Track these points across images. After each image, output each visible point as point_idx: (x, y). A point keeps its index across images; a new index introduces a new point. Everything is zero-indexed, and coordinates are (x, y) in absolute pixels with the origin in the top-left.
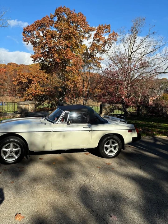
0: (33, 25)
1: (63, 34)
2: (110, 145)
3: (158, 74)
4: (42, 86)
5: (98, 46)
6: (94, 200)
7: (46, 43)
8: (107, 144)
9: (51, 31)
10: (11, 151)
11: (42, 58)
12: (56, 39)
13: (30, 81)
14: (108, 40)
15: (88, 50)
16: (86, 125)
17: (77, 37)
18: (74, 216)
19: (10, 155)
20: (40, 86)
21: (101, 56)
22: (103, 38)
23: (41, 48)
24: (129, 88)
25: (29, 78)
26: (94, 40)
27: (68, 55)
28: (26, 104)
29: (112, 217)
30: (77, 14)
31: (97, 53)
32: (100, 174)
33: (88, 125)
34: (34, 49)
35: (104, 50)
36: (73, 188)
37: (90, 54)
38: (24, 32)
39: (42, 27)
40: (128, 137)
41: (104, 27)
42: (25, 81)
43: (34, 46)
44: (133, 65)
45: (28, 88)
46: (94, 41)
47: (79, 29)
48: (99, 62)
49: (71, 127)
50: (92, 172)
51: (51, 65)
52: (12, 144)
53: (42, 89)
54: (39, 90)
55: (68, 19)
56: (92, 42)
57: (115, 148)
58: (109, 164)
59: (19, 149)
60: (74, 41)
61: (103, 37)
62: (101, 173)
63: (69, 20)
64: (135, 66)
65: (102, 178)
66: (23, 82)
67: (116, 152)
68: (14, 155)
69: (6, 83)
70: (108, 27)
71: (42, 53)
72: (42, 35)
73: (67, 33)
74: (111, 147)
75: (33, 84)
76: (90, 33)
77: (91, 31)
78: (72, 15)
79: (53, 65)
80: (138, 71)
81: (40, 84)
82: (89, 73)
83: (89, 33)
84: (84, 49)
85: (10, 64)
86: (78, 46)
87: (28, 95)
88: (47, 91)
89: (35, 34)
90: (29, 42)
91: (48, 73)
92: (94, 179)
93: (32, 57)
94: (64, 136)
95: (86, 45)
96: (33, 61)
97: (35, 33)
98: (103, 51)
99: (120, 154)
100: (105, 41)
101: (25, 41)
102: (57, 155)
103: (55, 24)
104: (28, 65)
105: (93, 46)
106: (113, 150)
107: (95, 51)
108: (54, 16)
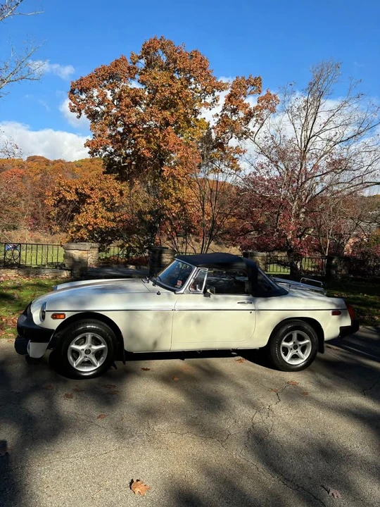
0: (91, 77)
1: (158, 95)
2: (294, 343)
3: (368, 186)
4: (108, 210)
5: (234, 122)
6: (283, 458)
7: (120, 115)
8: (288, 340)
9: (131, 89)
10: (88, 352)
11: (110, 148)
12: (143, 106)
13: (83, 198)
14: (256, 109)
15: (212, 130)
16: (242, 298)
17: (187, 102)
18: (251, 487)
19: (86, 360)
20: (105, 208)
21: (239, 144)
22: (246, 106)
23: (109, 125)
24: (301, 215)
25: (80, 191)
26: (223, 110)
27: (168, 143)
28: (82, 248)
29: (332, 492)
30: (189, 53)
31: (231, 137)
32: (280, 404)
33: (247, 299)
34: (93, 128)
35: (246, 132)
36: (232, 432)
37: (217, 140)
38: (72, 92)
39: (111, 80)
40: (331, 327)
41: (248, 82)
42: (71, 196)
43: (93, 121)
44: (312, 166)
45: (79, 213)
46: (225, 112)
47: (193, 86)
48: (235, 157)
49: (212, 301)
50: (262, 400)
51: (130, 164)
52: (89, 336)
53: (111, 215)
54: (102, 217)
55: (169, 64)
56: (220, 114)
57: (303, 349)
58: (295, 384)
59: (103, 346)
60: (181, 111)
61: (244, 102)
62: (282, 402)
63: (171, 66)
64: (315, 167)
65: (287, 413)
66: (68, 199)
67: (305, 357)
68: (94, 360)
69: (23, 202)
70: (256, 83)
71: (110, 136)
72: (111, 98)
73: (167, 94)
74: (295, 347)
75: (90, 204)
76: (217, 93)
77: (218, 90)
78: (178, 55)
79: (134, 163)
80: (322, 179)
81: (104, 205)
82: (217, 181)
83: (213, 95)
84: (202, 129)
85: (32, 159)
86: (188, 122)
87: (78, 228)
88: (121, 221)
89: (95, 95)
90: (83, 112)
91: (122, 182)
92: (271, 415)
93: (87, 145)
94: (198, 321)
95: (206, 121)
96: (89, 153)
97: (95, 93)
98: (244, 133)
99: (314, 364)
100: (250, 112)
101: (73, 110)
102: (177, 363)
103: (141, 74)
104: (72, 161)
105: (223, 121)
106: (300, 353)
107: (227, 133)
108: (140, 59)
